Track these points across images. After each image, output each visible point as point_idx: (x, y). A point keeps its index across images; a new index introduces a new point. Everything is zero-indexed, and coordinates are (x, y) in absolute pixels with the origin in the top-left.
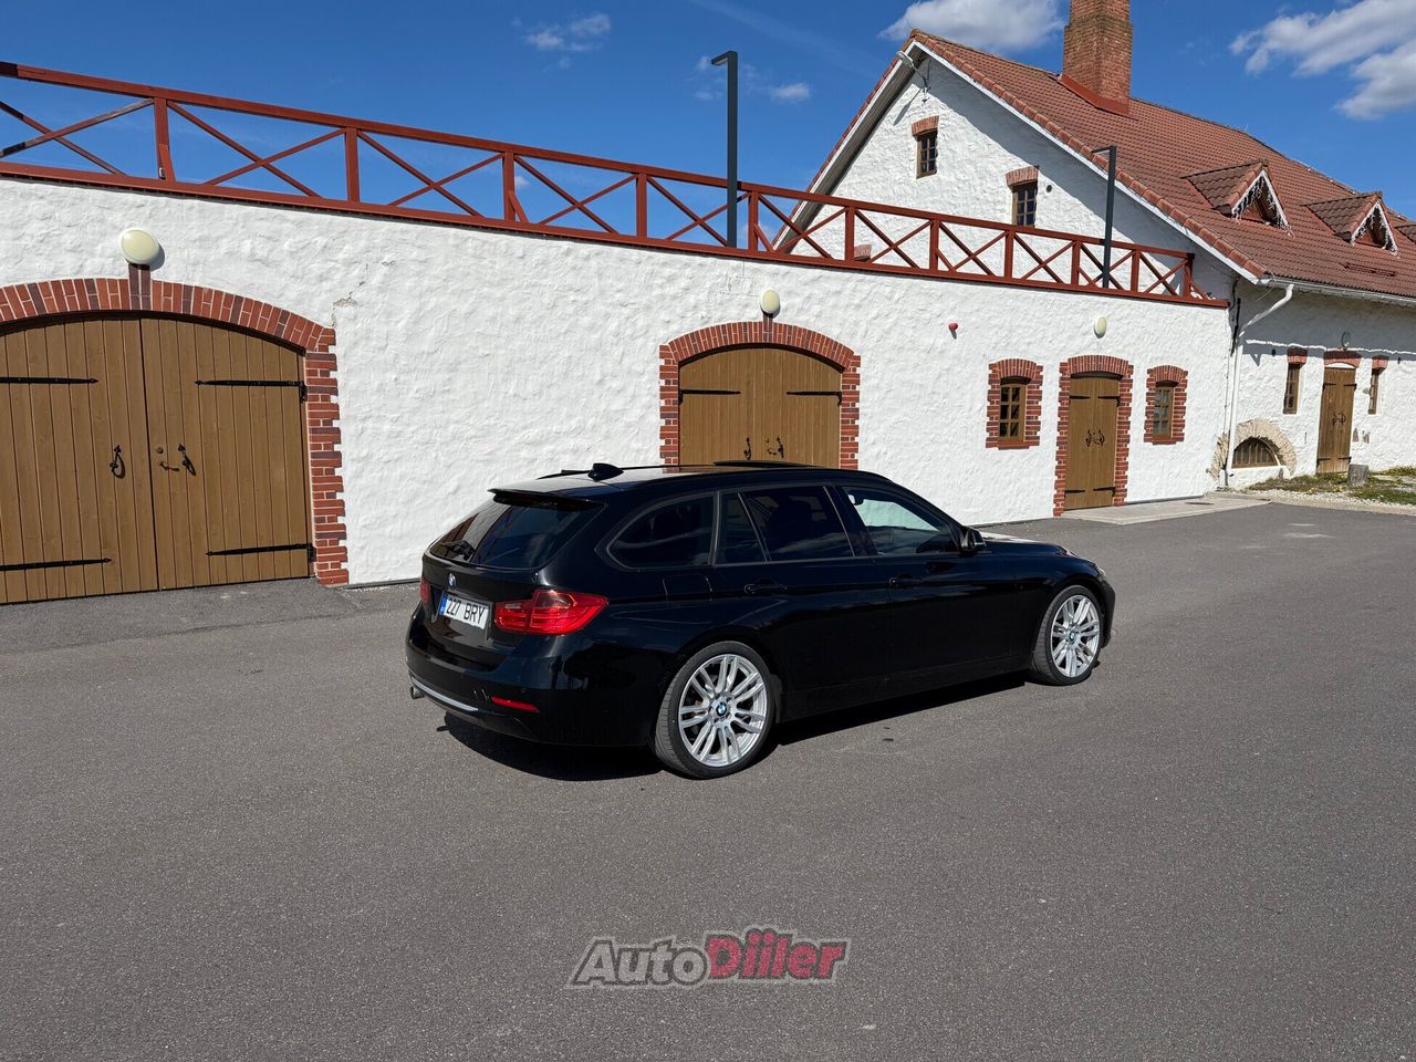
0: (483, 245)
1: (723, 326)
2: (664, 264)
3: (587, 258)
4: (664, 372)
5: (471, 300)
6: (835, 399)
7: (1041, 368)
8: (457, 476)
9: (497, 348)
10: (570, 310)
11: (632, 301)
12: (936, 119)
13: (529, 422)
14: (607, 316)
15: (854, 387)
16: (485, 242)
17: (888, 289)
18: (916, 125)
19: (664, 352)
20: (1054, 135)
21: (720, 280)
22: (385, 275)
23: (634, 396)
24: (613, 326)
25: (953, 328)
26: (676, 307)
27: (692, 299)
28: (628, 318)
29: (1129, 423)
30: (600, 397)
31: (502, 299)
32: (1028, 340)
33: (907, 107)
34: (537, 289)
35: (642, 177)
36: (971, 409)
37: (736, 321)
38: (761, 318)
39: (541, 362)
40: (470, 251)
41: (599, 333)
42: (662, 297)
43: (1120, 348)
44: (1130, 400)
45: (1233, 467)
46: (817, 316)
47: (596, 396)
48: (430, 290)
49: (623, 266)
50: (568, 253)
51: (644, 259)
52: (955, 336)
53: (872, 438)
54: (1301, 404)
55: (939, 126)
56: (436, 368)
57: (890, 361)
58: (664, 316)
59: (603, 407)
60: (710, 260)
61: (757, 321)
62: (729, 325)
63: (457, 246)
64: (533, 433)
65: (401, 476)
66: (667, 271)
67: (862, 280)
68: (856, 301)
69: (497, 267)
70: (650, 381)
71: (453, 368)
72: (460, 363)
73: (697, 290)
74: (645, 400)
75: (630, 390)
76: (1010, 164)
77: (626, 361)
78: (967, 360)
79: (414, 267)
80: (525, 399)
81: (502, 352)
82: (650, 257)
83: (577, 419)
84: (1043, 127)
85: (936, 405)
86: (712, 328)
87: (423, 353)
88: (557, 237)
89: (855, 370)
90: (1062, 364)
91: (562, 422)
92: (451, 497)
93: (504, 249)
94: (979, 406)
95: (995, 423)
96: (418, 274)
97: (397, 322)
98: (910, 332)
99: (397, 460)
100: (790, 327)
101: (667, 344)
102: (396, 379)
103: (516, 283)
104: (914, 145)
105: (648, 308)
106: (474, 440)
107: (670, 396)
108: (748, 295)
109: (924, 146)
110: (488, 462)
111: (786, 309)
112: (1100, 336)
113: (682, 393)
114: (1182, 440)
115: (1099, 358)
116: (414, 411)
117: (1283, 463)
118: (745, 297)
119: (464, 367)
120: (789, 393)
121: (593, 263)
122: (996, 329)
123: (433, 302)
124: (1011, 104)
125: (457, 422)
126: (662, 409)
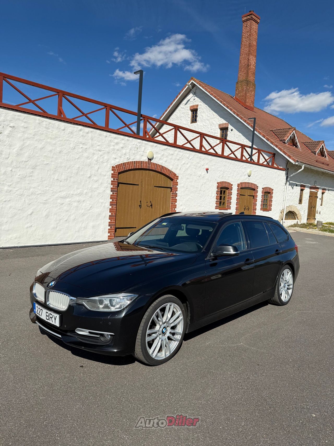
0: (49, 124)
1: (134, 162)
2: (115, 138)
3: (88, 133)
4: (113, 176)
5: (43, 143)
6: (170, 189)
7: (232, 185)
8: (32, 208)
9: (52, 161)
10: (80, 150)
11: (103, 150)
12: (197, 106)
13: (62, 189)
14: (94, 154)
15: (176, 186)
16: (50, 123)
17: (188, 155)
18: (191, 107)
19: (113, 169)
20: (234, 114)
21: (134, 146)
22: (10, 131)
23: (102, 183)
24: (95, 158)
25: (207, 170)
26: (118, 153)
27: (124, 151)
28: (101, 156)
29: (256, 204)
30: (89, 182)
31: (55, 144)
32: (228, 176)
33: (189, 100)
34: (68, 142)
35: (108, 108)
36: (211, 196)
37: (139, 160)
38: (147, 160)
39: (68, 168)
40: (44, 126)
41: (90, 160)
42: (114, 149)
43: (255, 180)
44: (257, 197)
45: (285, 219)
46: (165, 162)
47: (88, 182)
48: (28, 138)
49: (100, 137)
50: (81, 130)
51: (108, 136)
52: (207, 172)
53: (181, 203)
54: (303, 201)
55: (198, 108)
56: (27, 167)
57: (188, 179)
58: (114, 156)
59: (90, 186)
60: (131, 139)
61: (146, 161)
62: (136, 161)
63: (39, 123)
64: (63, 194)
65: (10, 207)
66: (116, 141)
67: (180, 151)
68: (178, 158)
69: (54, 132)
70: (108, 178)
71: (34, 168)
72: (37, 166)
73: (126, 149)
74: (106, 185)
75: (100, 181)
76: (220, 122)
77: (100, 170)
78: (211, 180)
79: (22, 129)
80: (61, 181)
81: (53, 163)
82: (110, 135)
83: (80, 190)
84: (231, 111)
85: (201, 194)
86: (131, 162)
87: (23, 161)
88: (77, 124)
89: (176, 180)
90: (238, 184)
91: (74, 191)
92: (29, 216)
93: (57, 126)
94: (213, 195)
95: (218, 202)
96: (23, 132)
97: (14, 149)
98: (194, 170)
99: (9, 200)
100: (157, 164)
101: (114, 166)
102: (11, 170)
103: (61, 139)
104: (190, 113)
105: (109, 153)
106: (40, 195)
107: (115, 184)
108: (143, 152)
109: (193, 114)
110: (45, 204)
111: (155, 158)
112: (249, 176)
113: (119, 183)
114: (271, 210)
115: (248, 183)
116: (18, 183)
117: (298, 219)
118: (142, 152)
119: (38, 167)
120: (155, 186)
121: (90, 135)
122: (219, 171)
123: (28, 142)
124: (221, 103)
125: (34, 188)
126: (111, 188)
